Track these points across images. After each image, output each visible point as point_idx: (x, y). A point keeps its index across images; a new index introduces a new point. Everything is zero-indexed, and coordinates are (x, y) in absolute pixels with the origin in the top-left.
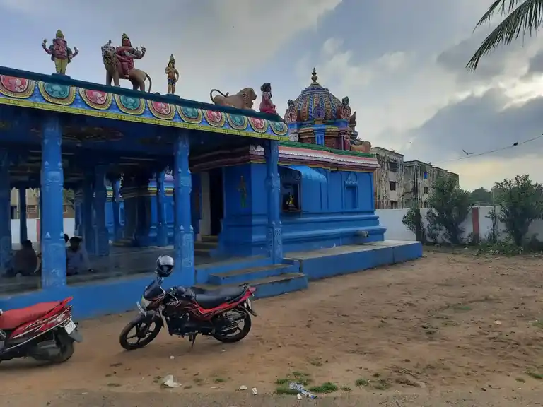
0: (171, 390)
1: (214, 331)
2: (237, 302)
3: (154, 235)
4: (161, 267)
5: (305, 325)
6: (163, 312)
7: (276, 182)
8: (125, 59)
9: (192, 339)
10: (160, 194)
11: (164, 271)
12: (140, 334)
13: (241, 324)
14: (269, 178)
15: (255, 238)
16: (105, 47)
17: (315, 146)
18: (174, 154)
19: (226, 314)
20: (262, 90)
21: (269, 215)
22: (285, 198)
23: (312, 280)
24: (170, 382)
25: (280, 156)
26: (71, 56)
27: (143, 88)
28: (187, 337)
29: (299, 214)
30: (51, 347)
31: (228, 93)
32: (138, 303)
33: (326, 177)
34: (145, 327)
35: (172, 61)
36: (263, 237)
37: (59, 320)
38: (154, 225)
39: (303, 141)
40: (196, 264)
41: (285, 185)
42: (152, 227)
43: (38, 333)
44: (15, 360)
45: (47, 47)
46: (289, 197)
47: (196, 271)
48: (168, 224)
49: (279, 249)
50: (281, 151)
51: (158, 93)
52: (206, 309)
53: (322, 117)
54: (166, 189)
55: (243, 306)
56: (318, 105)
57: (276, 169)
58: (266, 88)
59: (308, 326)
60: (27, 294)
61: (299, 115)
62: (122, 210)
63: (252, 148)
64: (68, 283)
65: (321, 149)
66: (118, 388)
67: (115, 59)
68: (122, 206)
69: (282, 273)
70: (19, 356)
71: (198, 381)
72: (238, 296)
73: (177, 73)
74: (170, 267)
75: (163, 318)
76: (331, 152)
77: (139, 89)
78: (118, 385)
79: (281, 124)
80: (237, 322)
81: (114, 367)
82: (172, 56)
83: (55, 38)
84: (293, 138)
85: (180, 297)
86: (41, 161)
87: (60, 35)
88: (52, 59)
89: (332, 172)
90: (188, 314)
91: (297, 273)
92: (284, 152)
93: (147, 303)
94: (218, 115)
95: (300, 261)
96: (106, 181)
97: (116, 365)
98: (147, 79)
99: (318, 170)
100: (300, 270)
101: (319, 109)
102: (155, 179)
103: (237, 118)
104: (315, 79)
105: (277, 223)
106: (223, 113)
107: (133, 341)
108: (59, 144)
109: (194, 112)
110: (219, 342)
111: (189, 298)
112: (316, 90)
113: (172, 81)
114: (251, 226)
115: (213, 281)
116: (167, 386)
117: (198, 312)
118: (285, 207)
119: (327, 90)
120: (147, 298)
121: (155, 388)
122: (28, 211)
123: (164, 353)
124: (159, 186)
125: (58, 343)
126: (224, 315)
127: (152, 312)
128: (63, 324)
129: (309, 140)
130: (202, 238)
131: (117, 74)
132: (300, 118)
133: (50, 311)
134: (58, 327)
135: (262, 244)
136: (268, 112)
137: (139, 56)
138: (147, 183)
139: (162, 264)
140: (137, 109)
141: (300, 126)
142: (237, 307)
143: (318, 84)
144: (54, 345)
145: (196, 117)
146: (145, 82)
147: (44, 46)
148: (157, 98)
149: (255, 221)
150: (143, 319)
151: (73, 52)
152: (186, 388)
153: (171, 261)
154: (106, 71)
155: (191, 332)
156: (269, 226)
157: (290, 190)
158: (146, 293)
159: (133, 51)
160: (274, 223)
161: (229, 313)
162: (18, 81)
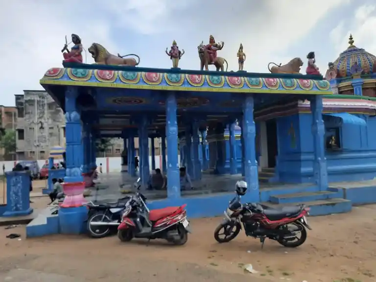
0: (251, 274)
1: (278, 237)
2: (294, 217)
3: (227, 166)
4: (239, 188)
5: (353, 241)
6: (241, 219)
7: (321, 127)
8: (212, 52)
9: (262, 241)
10: (231, 138)
11: (241, 191)
12: (227, 232)
13: (299, 235)
14: (314, 124)
15: (304, 170)
16: (201, 46)
17: (355, 96)
18: (243, 111)
19: (287, 226)
20: (308, 58)
21: (315, 152)
22: (328, 139)
23: (355, 205)
24: (250, 268)
25: (324, 106)
26: (181, 55)
27: (222, 69)
28: (258, 239)
29: (341, 152)
30: (175, 234)
31: (281, 64)
32: (225, 212)
33: (366, 121)
34: (230, 228)
35: (241, 48)
36: (310, 169)
37: (180, 218)
38: (228, 159)
39: (343, 93)
40: (260, 188)
41: (327, 129)
42: (227, 161)
43: (169, 225)
44: (157, 240)
45: (168, 53)
46: (332, 138)
47: (260, 193)
48: (237, 159)
49: (324, 180)
50: (324, 103)
51: (232, 71)
52: (272, 220)
53: (359, 72)
54: (235, 136)
55: (300, 221)
56: (356, 63)
57: (320, 117)
58: (311, 56)
59: (356, 242)
60: (160, 200)
61: (338, 74)
62: (207, 150)
63: (300, 102)
64: (182, 195)
65: (360, 98)
66: (216, 266)
67: (206, 52)
68: (207, 148)
69: (328, 198)
70: (158, 238)
71: (270, 271)
72: (295, 213)
73: (245, 55)
74: (245, 189)
75: (242, 224)
76: (369, 100)
77: (220, 70)
78: (216, 265)
79: (324, 82)
80: (296, 232)
81: (212, 253)
82: (241, 45)
83: (172, 46)
84: (334, 91)
85: (253, 211)
86: (165, 121)
87: (175, 44)
88: (171, 58)
89: (371, 116)
90: (258, 223)
91: (342, 199)
92: (326, 103)
93: (231, 212)
94: (274, 81)
95: (344, 189)
96: (199, 132)
97: (213, 251)
98: (225, 62)
99: (358, 115)
100: (345, 197)
101: (356, 67)
102: (228, 129)
103: (288, 81)
104: (351, 42)
105: (323, 159)
106: (278, 79)
107: (222, 237)
108: (175, 110)
109: (257, 80)
110: (281, 245)
111: (259, 211)
112: (353, 51)
113: (241, 61)
114: (300, 161)
115: (273, 201)
116: (248, 271)
117: (266, 222)
118: (328, 146)
119: (364, 50)
120: (231, 209)
121: (240, 271)
122: (156, 151)
123: (244, 247)
124: (231, 133)
125: (179, 232)
126: (285, 226)
127: (234, 219)
128: (181, 221)
129: (349, 92)
130: (262, 169)
131: (207, 62)
132: (339, 76)
133: (174, 213)
134: (179, 223)
135: (310, 175)
136: (313, 74)
137: (220, 48)
138: (223, 132)
139: (239, 186)
140: (220, 83)
141: (339, 81)
142: (295, 221)
143: (355, 47)
144: (177, 233)
145: (258, 84)
146: (224, 64)
147: (167, 52)
148: (232, 74)
149: (303, 157)
150: (228, 223)
151: (182, 52)
152: (262, 275)
153: (245, 184)
154: (200, 61)
155: (261, 235)
156: (315, 162)
157: (333, 133)
158: (230, 206)
159: (216, 46)
160: (320, 159)
161: (289, 225)
162: (154, 75)
